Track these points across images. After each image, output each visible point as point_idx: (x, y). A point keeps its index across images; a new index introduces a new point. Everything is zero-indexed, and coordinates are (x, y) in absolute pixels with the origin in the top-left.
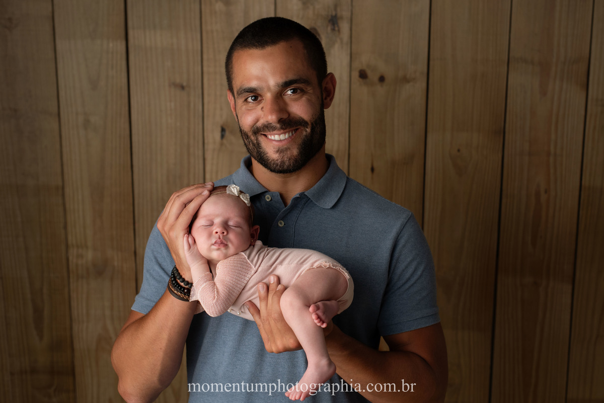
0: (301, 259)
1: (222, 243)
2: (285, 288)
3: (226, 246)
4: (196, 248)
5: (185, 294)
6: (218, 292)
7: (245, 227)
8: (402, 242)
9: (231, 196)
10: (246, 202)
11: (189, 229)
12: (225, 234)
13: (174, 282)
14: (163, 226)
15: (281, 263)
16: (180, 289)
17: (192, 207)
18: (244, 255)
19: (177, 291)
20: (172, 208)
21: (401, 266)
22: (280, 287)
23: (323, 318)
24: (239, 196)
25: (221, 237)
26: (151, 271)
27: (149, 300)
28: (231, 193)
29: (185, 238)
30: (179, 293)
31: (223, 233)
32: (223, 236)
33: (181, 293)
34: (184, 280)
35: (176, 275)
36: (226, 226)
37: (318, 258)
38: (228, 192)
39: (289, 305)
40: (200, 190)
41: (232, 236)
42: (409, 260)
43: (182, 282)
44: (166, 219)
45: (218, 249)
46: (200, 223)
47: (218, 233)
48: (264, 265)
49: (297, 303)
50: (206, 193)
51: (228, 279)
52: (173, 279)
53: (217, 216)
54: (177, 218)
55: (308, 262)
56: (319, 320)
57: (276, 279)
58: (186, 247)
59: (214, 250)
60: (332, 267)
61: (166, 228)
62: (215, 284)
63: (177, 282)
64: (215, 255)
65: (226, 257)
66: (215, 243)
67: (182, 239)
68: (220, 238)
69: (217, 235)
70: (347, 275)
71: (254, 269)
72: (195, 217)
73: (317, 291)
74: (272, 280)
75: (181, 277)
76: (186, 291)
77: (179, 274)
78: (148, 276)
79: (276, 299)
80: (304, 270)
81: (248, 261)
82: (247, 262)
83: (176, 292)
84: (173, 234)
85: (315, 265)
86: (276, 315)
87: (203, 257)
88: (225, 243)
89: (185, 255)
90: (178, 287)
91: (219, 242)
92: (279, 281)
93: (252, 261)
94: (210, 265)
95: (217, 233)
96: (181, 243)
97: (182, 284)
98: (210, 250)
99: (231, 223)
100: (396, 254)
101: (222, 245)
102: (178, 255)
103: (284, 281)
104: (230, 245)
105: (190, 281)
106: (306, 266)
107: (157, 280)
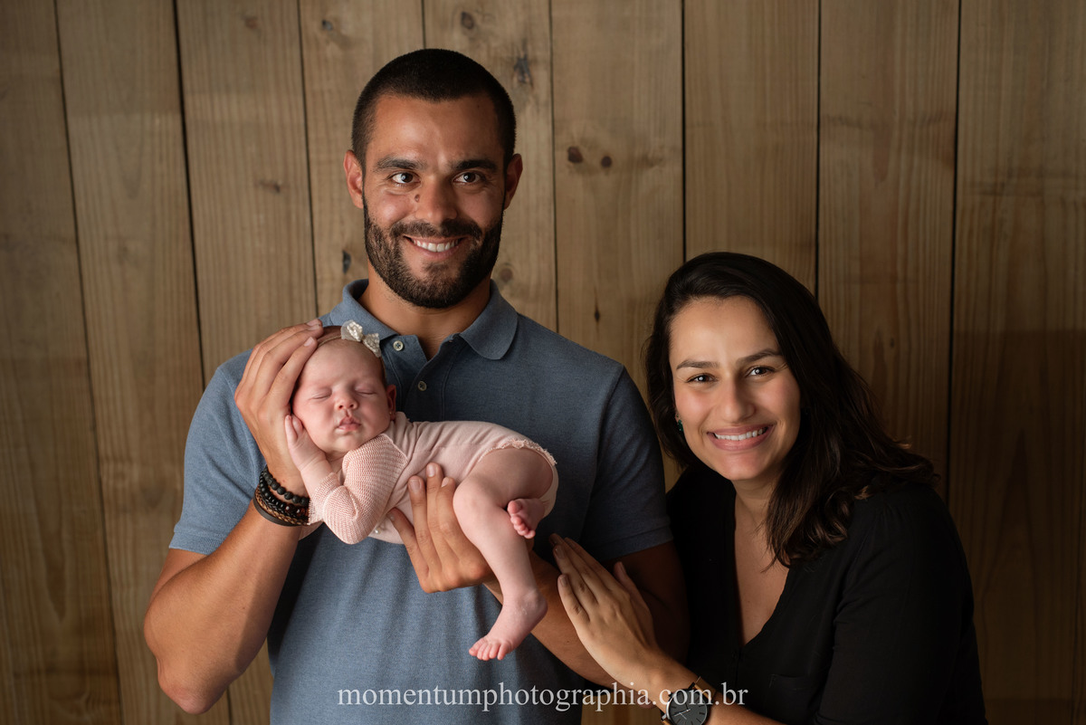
0: (476, 436)
1: (352, 422)
2: (456, 485)
3: (359, 426)
4: (306, 436)
5: (286, 515)
7: (382, 391)
8: (616, 410)
9: (350, 342)
10: (374, 351)
11: (290, 408)
12: (355, 407)
13: (266, 495)
14: (248, 403)
15: (445, 444)
16: (278, 506)
17: (291, 367)
18: (387, 438)
19: (273, 509)
20: (258, 369)
21: (617, 448)
22: (446, 481)
23: (529, 522)
24: (362, 342)
25: (350, 413)
26: (204, 481)
27: (205, 529)
28: (351, 339)
29: (287, 423)
30: (277, 513)
31: (352, 406)
32: (353, 411)
33: (279, 512)
34: (284, 491)
35: (267, 478)
36: (352, 390)
37: (502, 435)
38: (343, 337)
39: (469, 508)
40: (303, 336)
41: (366, 410)
42: (627, 438)
43: (282, 494)
44: (252, 390)
45: (347, 434)
46: (307, 394)
47: (345, 408)
48: (419, 450)
49: (484, 502)
50: (311, 342)
51: (369, 480)
52: (263, 490)
53: (337, 380)
54: (269, 389)
55: (487, 441)
56: (523, 525)
57: (437, 469)
58: (290, 436)
59: (339, 435)
60: (529, 447)
61: (254, 407)
62: (348, 491)
63: (271, 494)
64: (341, 443)
65: (360, 444)
66: (342, 424)
67: (282, 423)
68: (347, 415)
69: (342, 411)
70: (552, 460)
71: (407, 458)
72: (297, 385)
73: (512, 482)
74: (432, 470)
75: (278, 486)
76: (287, 508)
77: (275, 480)
78: (198, 490)
79: (442, 500)
80: (482, 453)
81: (396, 447)
82: (394, 450)
83: (270, 511)
84: (265, 416)
85: (500, 445)
86: (445, 525)
87: (319, 449)
88: (358, 421)
89: (288, 450)
90: (274, 503)
91: (348, 422)
92: (443, 472)
93: (401, 447)
94: (331, 459)
95: (341, 407)
96: (280, 434)
97: (282, 497)
98: (333, 436)
99: (359, 387)
100: (608, 430)
101: (353, 425)
102: (274, 450)
103: (452, 471)
104: (365, 425)
105: (301, 494)
106: (485, 447)
107: (216, 495)
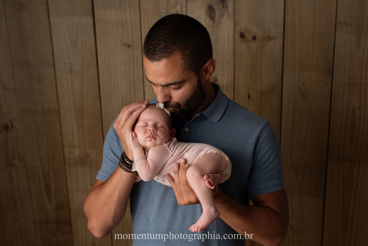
0: (200, 149)
1: (153, 137)
2: (189, 166)
3: (155, 138)
4: (137, 139)
5: (129, 168)
6: (149, 166)
7: (167, 128)
8: (261, 140)
9: (159, 109)
10: (168, 113)
11: (133, 128)
12: (155, 131)
13: (122, 161)
14: (117, 126)
15: (187, 151)
16: (126, 165)
17: (135, 114)
18: (166, 145)
19: (125, 166)
20: (123, 115)
21: (261, 154)
22: (186, 165)
23: (212, 183)
24: (164, 110)
25: (152, 133)
26: (108, 156)
28: (159, 107)
29: (130, 133)
30: (126, 168)
31: (154, 131)
32: (154, 133)
33: (127, 167)
34: (128, 160)
35: (124, 156)
36: (155, 126)
37: (209, 149)
38: (157, 106)
39: (191, 176)
40: (140, 105)
41: (159, 133)
42: (265, 150)
43: (127, 161)
44: (119, 122)
45: (150, 140)
46: (140, 124)
47: (151, 131)
48: (177, 152)
49: (196, 174)
50: (144, 106)
51: (155, 158)
52: (122, 159)
53: (150, 120)
54: (126, 121)
55: (204, 151)
56: (209, 184)
57: (184, 161)
58: (131, 139)
59: (147, 140)
60: (218, 153)
61: (119, 127)
63: (124, 161)
64: (148, 144)
65: (155, 145)
66: (149, 136)
67: (128, 133)
68: (151, 134)
69: (150, 132)
70: (227, 158)
71: (172, 154)
72: (137, 121)
73: (209, 168)
74: (182, 161)
75: (127, 157)
76: (129, 166)
77: (126, 156)
78: (106, 159)
79: (184, 172)
80: (201, 155)
81: (168, 149)
82: (167, 150)
83: (124, 167)
84: (123, 131)
85: (208, 152)
86: (183, 182)
87: (141, 145)
89: (130, 143)
91: (151, 136)
92: (186, 161)
93: (170, 149)
94: (145, 150)
95: (150, 130)
96: (128, 136)
97: (128, 162)
98: (145, 140)
99: (159, 125)
100: (258, 148)
101: (153, 138)
102: (125, 144)
103: (189, 162)
104: (158, 138)
105: (132, 160)
106: (203, 153)
107: (112, 162)
